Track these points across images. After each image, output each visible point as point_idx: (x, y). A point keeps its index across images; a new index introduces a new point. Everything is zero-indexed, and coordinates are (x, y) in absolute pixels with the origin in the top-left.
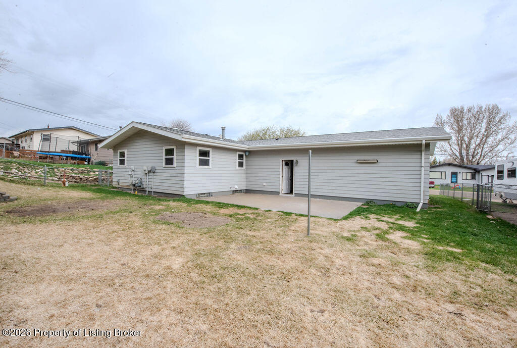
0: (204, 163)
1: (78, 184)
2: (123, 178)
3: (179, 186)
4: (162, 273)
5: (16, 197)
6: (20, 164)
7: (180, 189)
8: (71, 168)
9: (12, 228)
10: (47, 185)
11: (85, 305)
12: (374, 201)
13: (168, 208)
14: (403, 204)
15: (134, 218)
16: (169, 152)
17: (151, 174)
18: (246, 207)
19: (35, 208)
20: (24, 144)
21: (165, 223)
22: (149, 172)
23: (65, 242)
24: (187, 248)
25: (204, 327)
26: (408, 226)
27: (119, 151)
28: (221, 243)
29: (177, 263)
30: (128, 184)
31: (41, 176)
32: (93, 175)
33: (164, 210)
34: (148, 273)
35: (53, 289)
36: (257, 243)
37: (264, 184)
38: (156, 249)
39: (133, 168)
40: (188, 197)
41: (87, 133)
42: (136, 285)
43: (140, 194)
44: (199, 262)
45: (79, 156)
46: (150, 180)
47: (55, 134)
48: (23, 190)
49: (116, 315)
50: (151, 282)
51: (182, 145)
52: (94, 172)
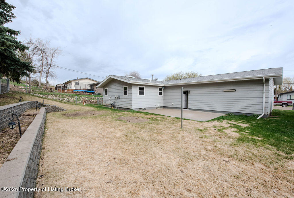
0: (141, 93)
1: (89, 104)
2: (107, 101)
3: (130, 105)
4: (112, 137)
5: (66, 109)
6: (67, 95)
7: (130, 106)
8: (86, 97)
9: (65, 120)
10: (77, 105)
11: (86, 144)
12: (234, 113)
13: (123, 115)
14: (251, 115)
15: (108, 118)
16: (125, 89)
17: (118, 99)
18: (159, 115)
19: (73, 114)
20: (68, 86)
21: (120, 121)
22: (117, 98)
23: (82, 126)
24: (125, 130)
25: (120, 153)
26: (242, 126)
27: (105, 89)
28: (139, 129)
29: (119, 134)
30: (109, 104)
31: (75, 100)
32: (95, 100)
33: (121, 115)
34: (108, 137)
35: (77, 139)
36: (155, 130)
37: (173, 104)
38: (113, 130)
39: (111, 96)
40: (134, 110)
41: (93, 80)
42: (102, 140)
43: (114, 108)
44: (127, 135)
45: (90, 91)
46: (118, 102)
47: (80, 82)
48: (69, 107)
49: (94, 148)
50: (108, 140)
51: (131, 85)
52: (96, 98)
